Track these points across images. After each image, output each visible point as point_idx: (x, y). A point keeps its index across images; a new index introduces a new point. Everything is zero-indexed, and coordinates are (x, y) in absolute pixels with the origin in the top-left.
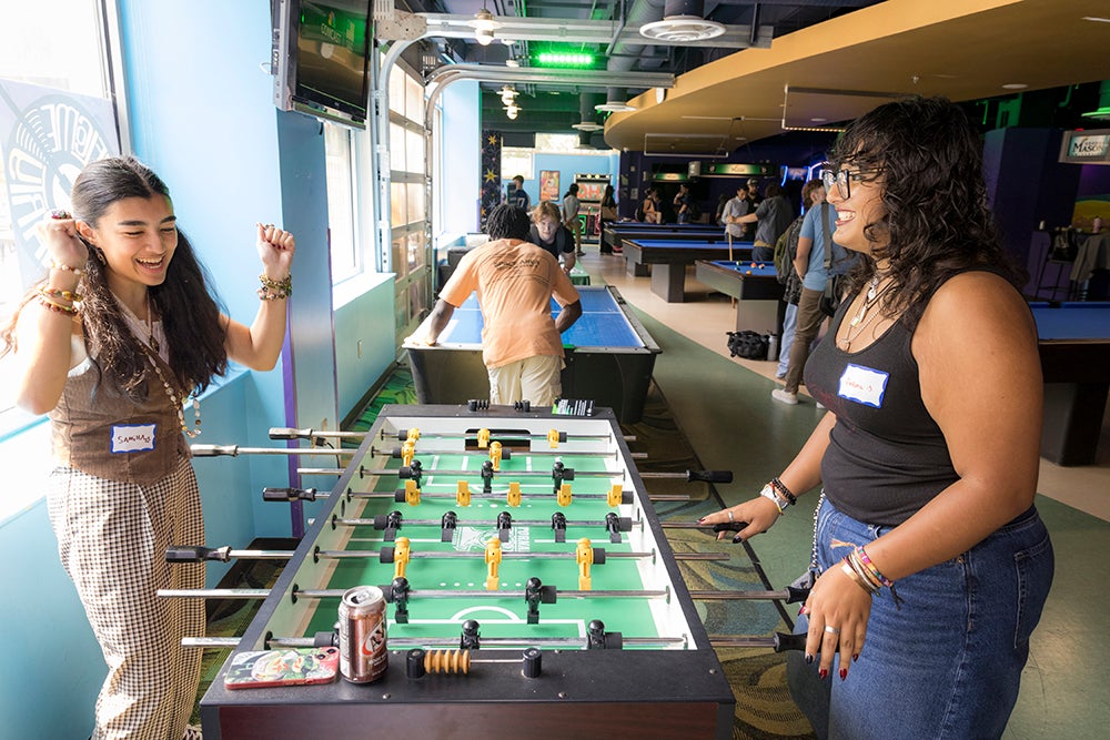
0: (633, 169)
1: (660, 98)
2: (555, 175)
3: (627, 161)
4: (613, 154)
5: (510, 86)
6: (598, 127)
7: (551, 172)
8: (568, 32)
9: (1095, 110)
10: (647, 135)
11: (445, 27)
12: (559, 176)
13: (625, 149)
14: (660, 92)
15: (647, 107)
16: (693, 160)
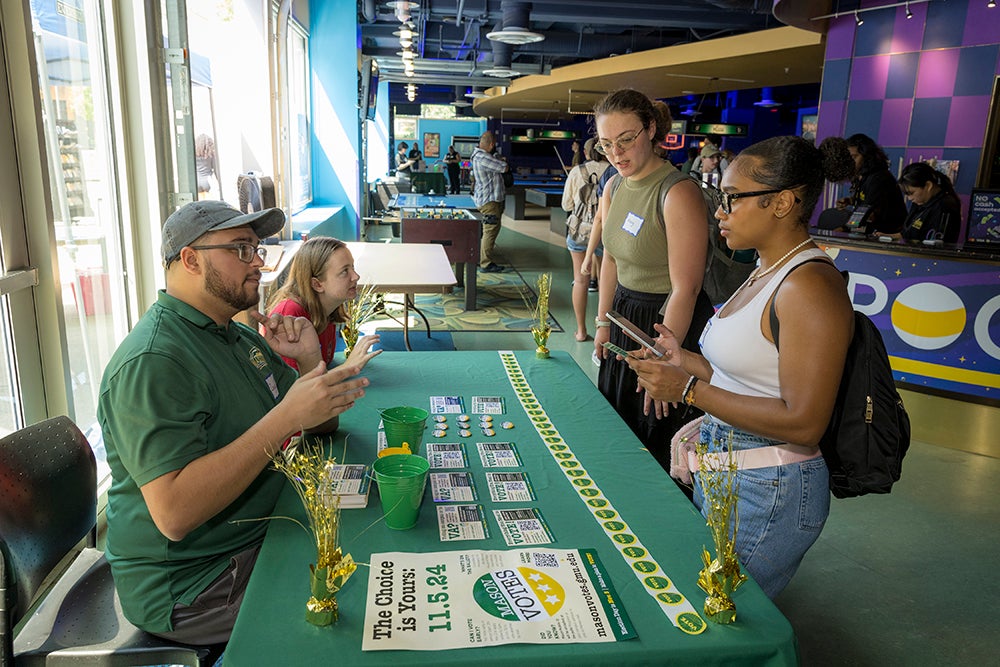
0: (497, 132)
1: (504, 93)
2: (436, 136)
3: (492, 125)
4: (482, 120)
5: (413, 84)
6: (470, 104)
7: (433, 134)
8: (449, 67)
9: (760, 101)
10: (503, 109)
11: (387, 63)
12: (439, 137)
13: (491, 118)
14: (504, 89)
15: (497, 96)
16: (529, 127)
